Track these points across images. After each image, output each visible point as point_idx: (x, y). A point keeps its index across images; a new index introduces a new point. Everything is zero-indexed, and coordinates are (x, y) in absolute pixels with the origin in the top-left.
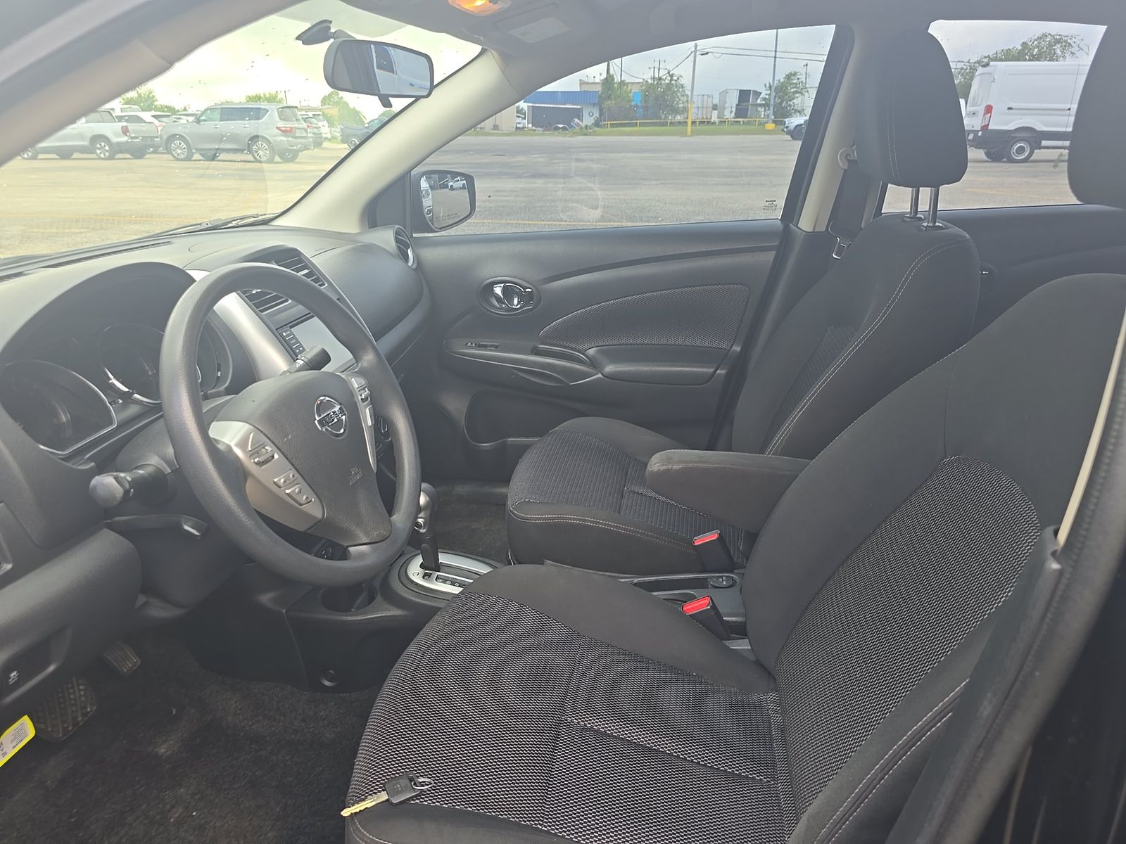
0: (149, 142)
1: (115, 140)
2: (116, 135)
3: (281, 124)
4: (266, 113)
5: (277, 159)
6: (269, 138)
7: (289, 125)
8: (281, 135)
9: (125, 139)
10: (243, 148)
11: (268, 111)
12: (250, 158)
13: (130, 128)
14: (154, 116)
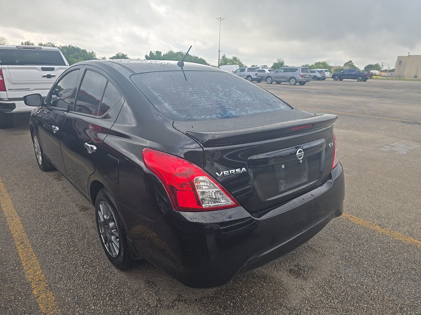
0: (262, 78)
1: (253, 77)
2: (254, 76)
3: (301, 74)
4: (297, 70)
5: (298, 84)
6: (296, 78)
7: (304, 74)
8: (301, 77)
9: (256, 77)
10: (287, 80)
11: (298, 69)
12: (289, 83)
13: (258, 74)
14: (269, 70)
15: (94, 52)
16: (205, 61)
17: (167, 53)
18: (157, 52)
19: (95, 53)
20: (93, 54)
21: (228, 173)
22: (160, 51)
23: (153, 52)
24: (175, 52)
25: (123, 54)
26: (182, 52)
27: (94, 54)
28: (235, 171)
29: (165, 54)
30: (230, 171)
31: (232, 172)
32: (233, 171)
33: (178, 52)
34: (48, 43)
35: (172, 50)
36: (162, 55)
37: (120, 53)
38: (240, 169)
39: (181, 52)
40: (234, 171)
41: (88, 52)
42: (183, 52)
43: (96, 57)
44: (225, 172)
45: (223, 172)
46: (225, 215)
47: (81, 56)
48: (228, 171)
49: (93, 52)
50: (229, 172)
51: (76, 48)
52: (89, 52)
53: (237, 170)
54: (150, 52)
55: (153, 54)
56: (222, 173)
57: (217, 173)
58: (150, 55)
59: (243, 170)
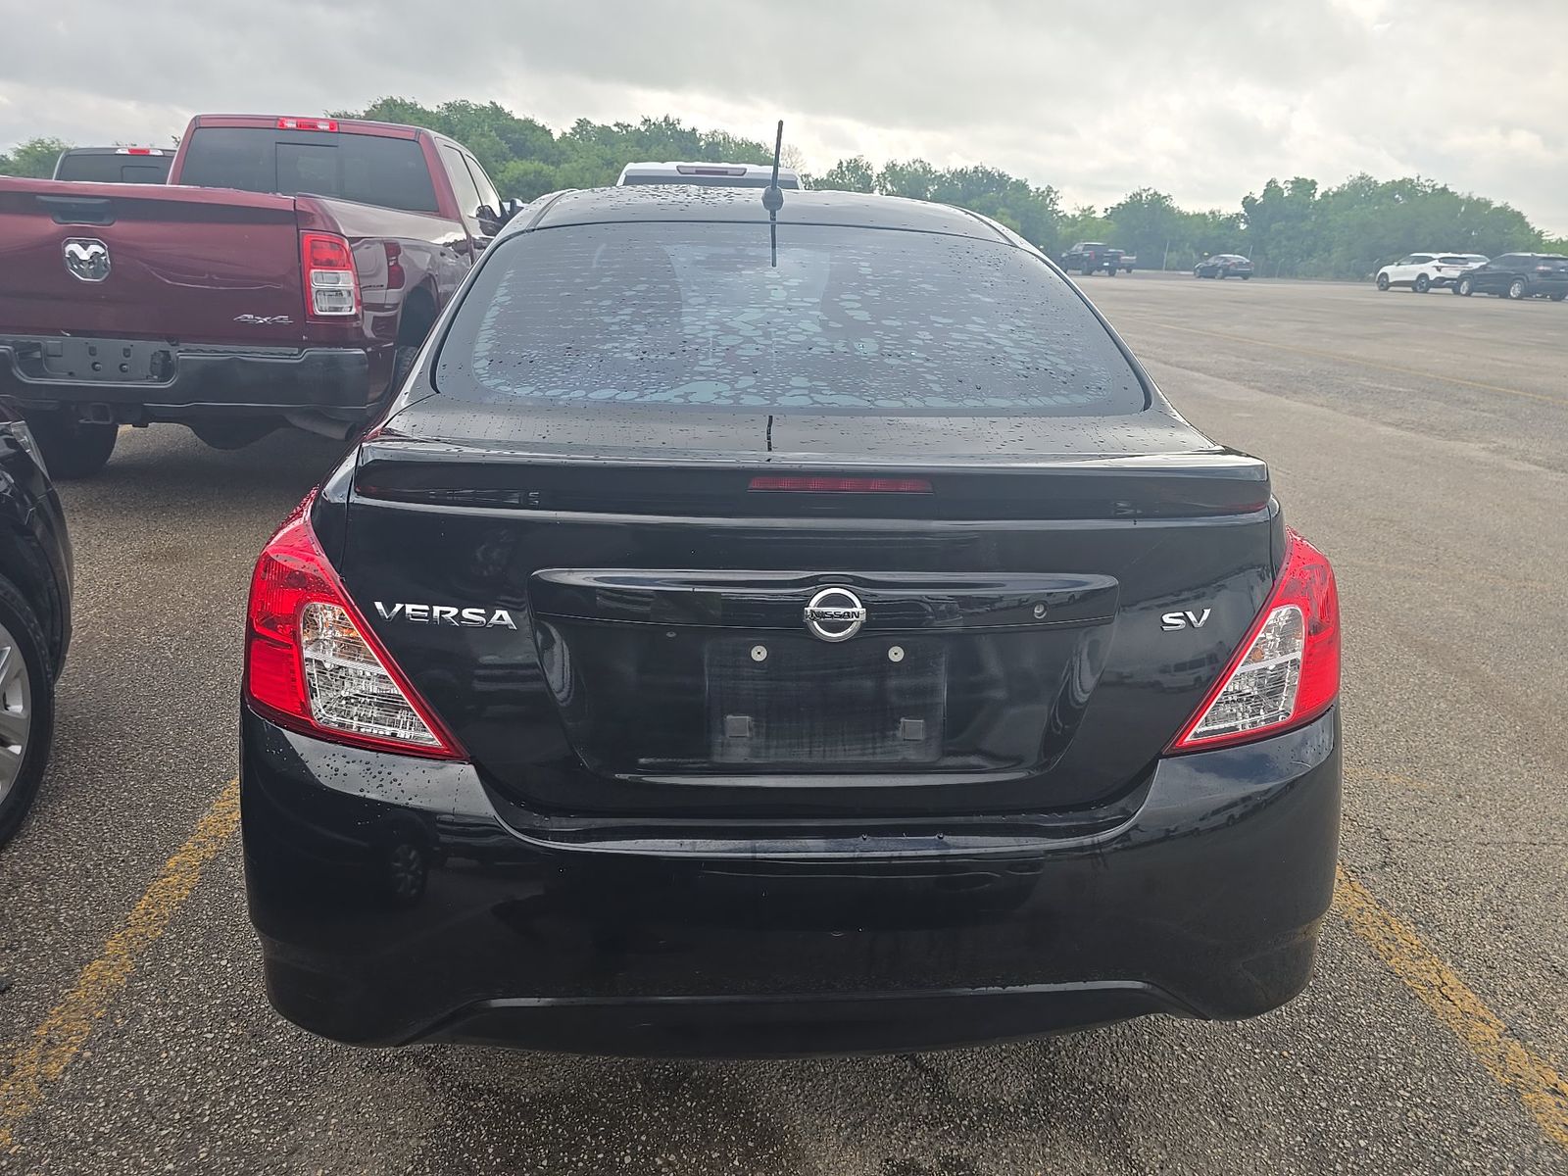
15: (1055, 190)
16: (1523, 218)
17: (1344, 185)
18: (1299, 183)
19: (1056, 193)
20: (1048, 195)
21: (426, 614)
22: (1309, 179)
23: (1281, 185)
24: (1381, 181)
25: (1156, 193)
26: (1414, 177)
27: (1053, 196)
28: (460, 613)
29: (1335, 190)
30: (437, 610)
31: (442, 612)
32: (449, 612)
33: (1398, 179)
34: (914, 163)
35: (1369, 174)
36: (1318, 196)
37: (1146, 188)
38: (482, 611)
39: (1412, 181)
40: (454, 611)
41: (1032, 188)
42: (1422, 180)
43: (1055, 207)
44: (413, 610)
45: (404, 607)
46: (379, 777)
47: (1006, 206)
48: (426, 608)
49: (1049, 189)
50: (431, 611)
51: (996, 174)
52: (1038, 189)
53: (466, 613)
54: (1269, 184)
55: (1280, 189)
56: (399, 607)
57: (379, 605)
58: (1263, 196)
59: (496, 616)
